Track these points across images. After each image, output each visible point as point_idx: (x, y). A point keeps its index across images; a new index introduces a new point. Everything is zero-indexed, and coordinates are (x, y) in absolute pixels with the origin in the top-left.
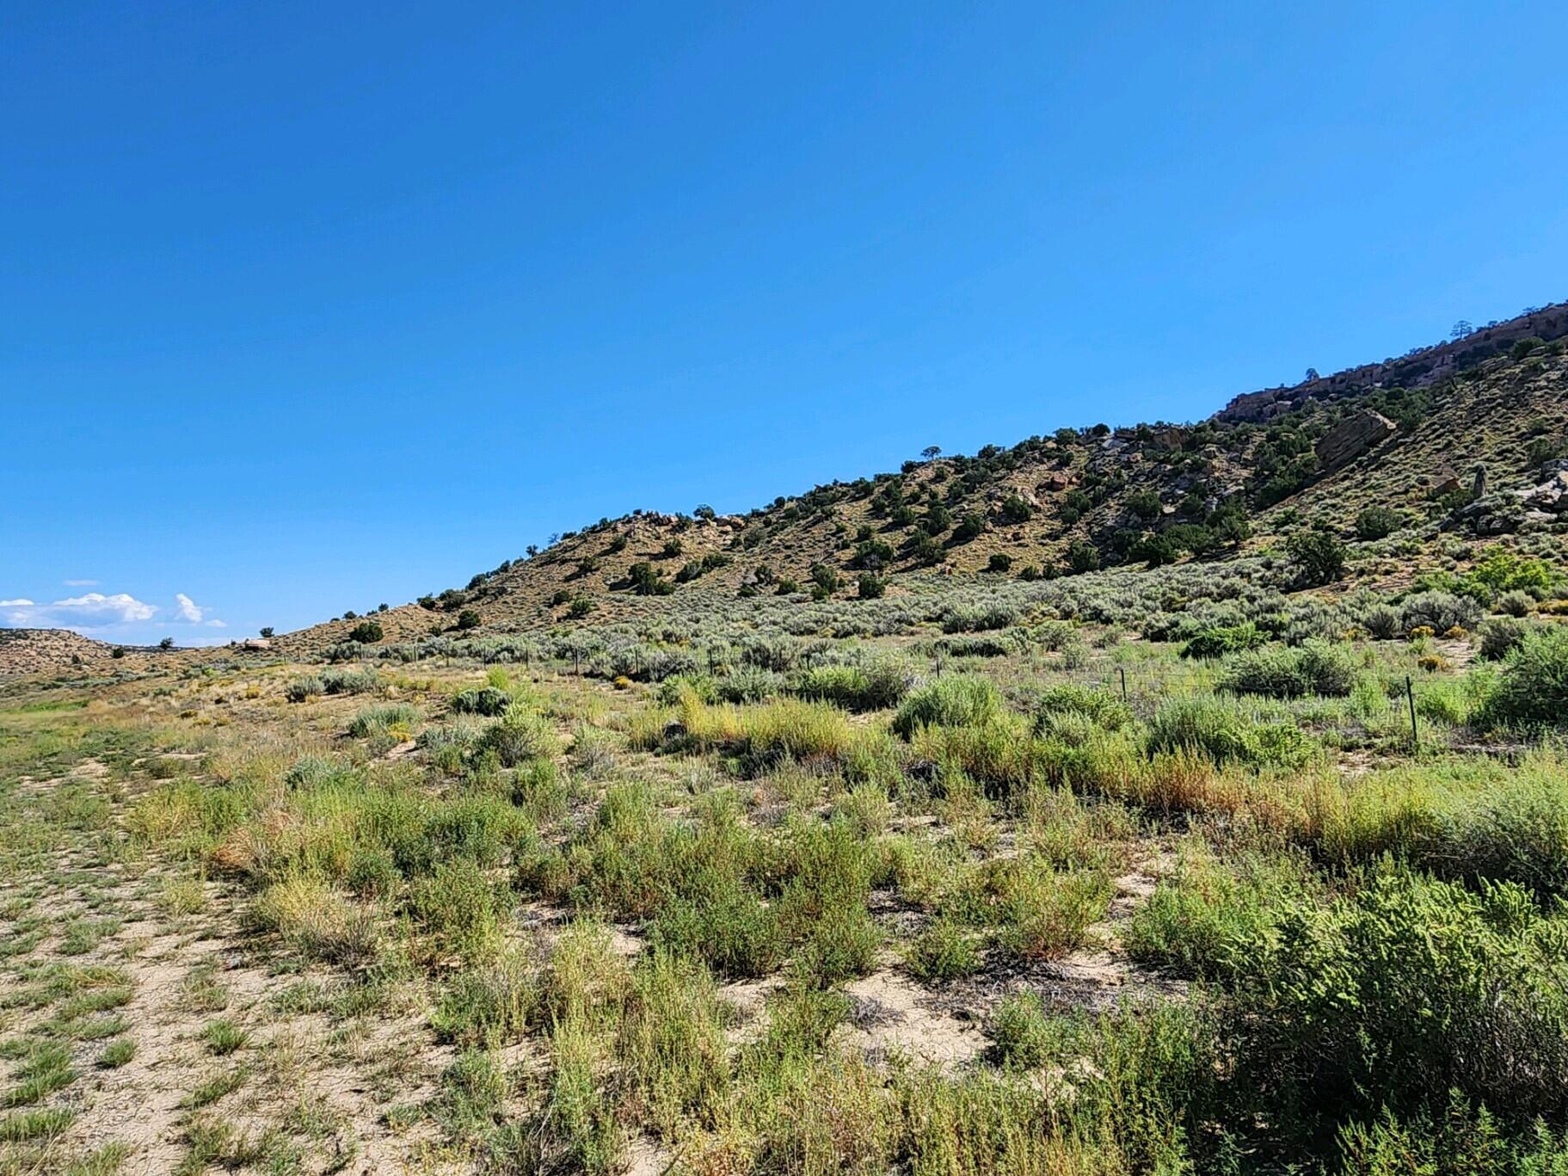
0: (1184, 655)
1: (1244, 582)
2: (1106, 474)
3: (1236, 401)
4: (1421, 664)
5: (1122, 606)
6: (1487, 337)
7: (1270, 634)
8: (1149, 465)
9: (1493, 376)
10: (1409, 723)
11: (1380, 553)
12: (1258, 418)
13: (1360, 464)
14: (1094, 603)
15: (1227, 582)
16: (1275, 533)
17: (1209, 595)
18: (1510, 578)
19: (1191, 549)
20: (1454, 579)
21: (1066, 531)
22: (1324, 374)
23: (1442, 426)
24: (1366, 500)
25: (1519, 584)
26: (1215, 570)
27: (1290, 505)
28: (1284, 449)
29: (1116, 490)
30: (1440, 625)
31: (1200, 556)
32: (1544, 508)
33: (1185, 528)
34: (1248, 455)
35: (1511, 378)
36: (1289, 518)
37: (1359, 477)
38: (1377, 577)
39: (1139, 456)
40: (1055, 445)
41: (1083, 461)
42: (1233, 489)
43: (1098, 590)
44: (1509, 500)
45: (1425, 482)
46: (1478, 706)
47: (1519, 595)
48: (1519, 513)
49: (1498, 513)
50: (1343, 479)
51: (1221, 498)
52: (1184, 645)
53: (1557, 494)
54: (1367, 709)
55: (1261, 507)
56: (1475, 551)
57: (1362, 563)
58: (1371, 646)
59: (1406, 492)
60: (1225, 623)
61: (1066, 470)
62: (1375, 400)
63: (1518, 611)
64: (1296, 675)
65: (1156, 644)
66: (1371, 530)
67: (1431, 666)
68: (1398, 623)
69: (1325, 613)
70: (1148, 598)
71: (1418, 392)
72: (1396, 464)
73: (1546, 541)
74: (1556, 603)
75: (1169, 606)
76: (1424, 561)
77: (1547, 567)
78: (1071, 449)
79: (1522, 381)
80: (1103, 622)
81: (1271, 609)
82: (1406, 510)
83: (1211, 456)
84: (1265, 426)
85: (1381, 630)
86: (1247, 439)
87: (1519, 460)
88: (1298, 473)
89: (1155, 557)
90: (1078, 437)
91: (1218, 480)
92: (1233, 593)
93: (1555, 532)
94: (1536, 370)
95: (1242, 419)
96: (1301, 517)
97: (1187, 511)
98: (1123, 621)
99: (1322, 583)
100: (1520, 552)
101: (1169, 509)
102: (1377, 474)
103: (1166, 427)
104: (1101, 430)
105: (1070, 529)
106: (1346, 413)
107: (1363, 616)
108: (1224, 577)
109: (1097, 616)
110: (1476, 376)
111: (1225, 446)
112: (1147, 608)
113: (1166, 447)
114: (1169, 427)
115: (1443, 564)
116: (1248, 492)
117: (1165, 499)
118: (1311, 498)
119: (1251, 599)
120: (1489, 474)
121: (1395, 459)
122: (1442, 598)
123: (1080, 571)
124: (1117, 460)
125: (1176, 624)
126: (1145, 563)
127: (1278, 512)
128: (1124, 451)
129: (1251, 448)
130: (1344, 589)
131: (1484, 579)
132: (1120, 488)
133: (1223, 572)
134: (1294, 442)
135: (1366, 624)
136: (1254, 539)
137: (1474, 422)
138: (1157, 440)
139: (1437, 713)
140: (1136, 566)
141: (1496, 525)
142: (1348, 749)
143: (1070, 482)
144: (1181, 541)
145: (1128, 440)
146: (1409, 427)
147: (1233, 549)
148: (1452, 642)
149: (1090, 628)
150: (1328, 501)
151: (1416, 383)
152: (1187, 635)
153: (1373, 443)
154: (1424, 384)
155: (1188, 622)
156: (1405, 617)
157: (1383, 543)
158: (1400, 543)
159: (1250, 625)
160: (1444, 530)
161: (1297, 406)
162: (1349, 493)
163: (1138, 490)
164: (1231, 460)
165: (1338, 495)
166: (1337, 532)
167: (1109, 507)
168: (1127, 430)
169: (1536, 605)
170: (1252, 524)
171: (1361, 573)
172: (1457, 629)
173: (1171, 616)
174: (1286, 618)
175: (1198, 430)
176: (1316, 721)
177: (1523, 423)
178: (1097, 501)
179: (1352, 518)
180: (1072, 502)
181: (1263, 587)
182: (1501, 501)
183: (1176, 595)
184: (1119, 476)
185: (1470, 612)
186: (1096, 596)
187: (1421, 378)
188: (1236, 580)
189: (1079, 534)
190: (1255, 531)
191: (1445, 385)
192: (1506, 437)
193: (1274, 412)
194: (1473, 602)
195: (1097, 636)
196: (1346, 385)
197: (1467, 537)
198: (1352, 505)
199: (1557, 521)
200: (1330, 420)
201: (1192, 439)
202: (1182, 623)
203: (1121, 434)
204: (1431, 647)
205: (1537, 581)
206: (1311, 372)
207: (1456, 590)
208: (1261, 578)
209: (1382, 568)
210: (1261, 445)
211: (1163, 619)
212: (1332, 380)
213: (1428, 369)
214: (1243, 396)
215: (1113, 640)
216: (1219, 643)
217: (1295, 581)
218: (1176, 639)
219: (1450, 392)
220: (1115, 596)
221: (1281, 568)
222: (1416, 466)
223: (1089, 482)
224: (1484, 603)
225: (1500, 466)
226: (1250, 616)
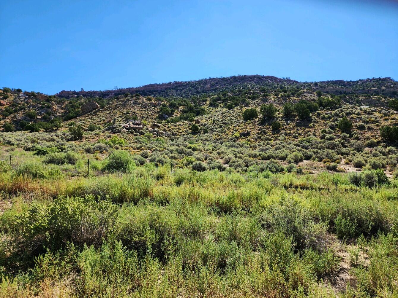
0: (34, 155)
1: (56, 138)
2: (19, 104)
3: (62, 92)
4: (95, 158)
5: (18, 141)
6: (121, 91)
7: (60, 150)
8: (34, 104)
9: (120, 99)
10: (88, 170)
11: (92, 134)
12: (67, 98)
13: (91, 114)
14: (9, 139)
15: (52, 137)
16: (68, 127)
17: (46, 140)
18: (117, 142)
19: (44, 129)
20: (106, 141)
21: (3, 119)
22: (85, 91)
23: (109, 108)
24: (91, 122)
25: (119, 143)
26: (50, 134)
27: (73, 121)
28: (73, 107)
29: (23, 109)
30: (101, 150)
31: (46, 130)
32: (126, 129)
33: (43, 122)
34: (63, 106)
35: (124, 101)
36: (72, 124)
37: (90, 117)
38: (90, 139)
39: (31, 101)
40: (2, 92)
41: (12, 99)
42: (58, 114)
43: (11, 136)
44: (120, 126)
45: (104, 120)
46: (104, 166)
47: (118, 146)
48: (121, 129)
49: (117, 128)
50: (87, 117)
51: (55, 116)
52: (35, 152)
53: (129, 126)
54: (79, 167)
55: (65, 120)
56: (112, 136)
57: (87, 136)
58: (85, 154)
59: (100, 122)
60: (48, 147)
61: (6, 100)
62: (96, 99)
63: (117, 148)
64: (63, 159)
65: (27, 152)
66: (91, 129)
67: (97, 159)
68: (92, 150)
69: (76, 146)
70: (27, 139)
71: (105, 100)
72: (99, 115)
73: (125, 135)
74: (125, 148)
75: (33, 142)
76: (101, 137)
77: (124, 140)
78: (9, 94)
79: (126, 102)
80: (11, 145)
81: (62, 145)
82: (100, 126)
83: (53, 105)
84: (69, 100)
85: (88, 151)
86: (64, 102)
87: (123, 119)
88: (76, 113)
89: (32, 130)
90: (11, 91)
91: (54, 111)
92: (53, 140)
93: (127, 134)
94: (128, 100)
95: (63, 97)
96: (75, 124)
97: (44, 118)
98: (17, 145)
99: (77, 140)
100: (120, 137)
101: (39, 117)
102: (94, 117)
103: (40, 94)
104: (19, 91)
105: (5, 118)
106: (89, 101)
107: (85, 148)
108: (51, 136)
109: (9, 143)
110: (117, 99)
111: (57, 103)
112: (26, 142)
113: (40, 100)
114: (41, 94)
115: (105, 138)
116: (62, 116)
117: (38, 114)
118: (78, 120)
119: (58, 142)
120: (117, 120)
121: (99, 114)
122: (102, 145)
123: (7, 131)
124: (24, 101)
125: (34, 147)
126: (29, 131)
127: (69, 122)
128: (26, 98)
129: (65, 105)
130: (82, 141)
131: (112, 142)
132: (24, 109)
133: (51, 135)
134: (76, 105)
135: (85, 150)
136: (62, 128)
137: (116, 109)
138: (37, 97)
139: (95, 168)
140: (26, 131)
141: (117, 131)
142: (73, 176)
143: (7, 104)
144: (41, 126)
145: (28, 95)
146: (102, 107)
147: (56, 130)
148: (103, 154)
149: (6, 146)
150: (83, 121)
151: (105, 98)
152: (36, 149)
153: (94, 109)
154: (107, 98)
155: (38, 146)
156: (94, 148)
157: (93, 132)
158: (96, 132)
159: (56, 148)
160: (106, 131)
161: (78, 97)
162: (87, 120)
163: (30, 110)
164: (58, 107)
165: (85, 120)
166: (83, 129)
167: (20, 114)
168: (28, 92)
169: (121, 148)
170: (62, 124)
171: (87, 138)
172: (104, 151)
173: (33, 144)
174: (66, 147)
175: (50, 97)
176: (66, 170)
177: (125, 111)
178: (16, 111)
179: (87, 126)
180: (7, 110)
181: (61, 139)
182: (118, 126)
183: (36, 139)
184: (24, 105)
185: (108, 148)
186: (10, 137)
187: (107, 97)
188: (55, 137)
189: (8, 120)
190: (63, 126)
191: (111, 99)
192: (122, 113)
193: (72, 97)
194: (108, 146)
195: (7, 148)
196: (90, 94)
197: (111, 133)
198: (88, 123)
199: (128, 132)
200: (85, 102)
201: (48, 99)
202: (36, 146)
203: (26, 93)
204: (98, 155)
205: (122, 143)
206: (82, 89)
207: (106, 143)
208: (61, 137)
209: (91, 138)
210: (67, 105)
211: (30, 145)
212: (87, 92)
213: (108, 95)
214: (64, 91)
215: (12, 150)
216: (45, 152)
217: (70, 139)
218: (33, 150)
219: (112, 101)
220: (16, 138)
221: (67, 135)
222: (103, 116)
223: (13, 105)
224: (111, 147)
225: (120, 119)
226: (56, 146)
